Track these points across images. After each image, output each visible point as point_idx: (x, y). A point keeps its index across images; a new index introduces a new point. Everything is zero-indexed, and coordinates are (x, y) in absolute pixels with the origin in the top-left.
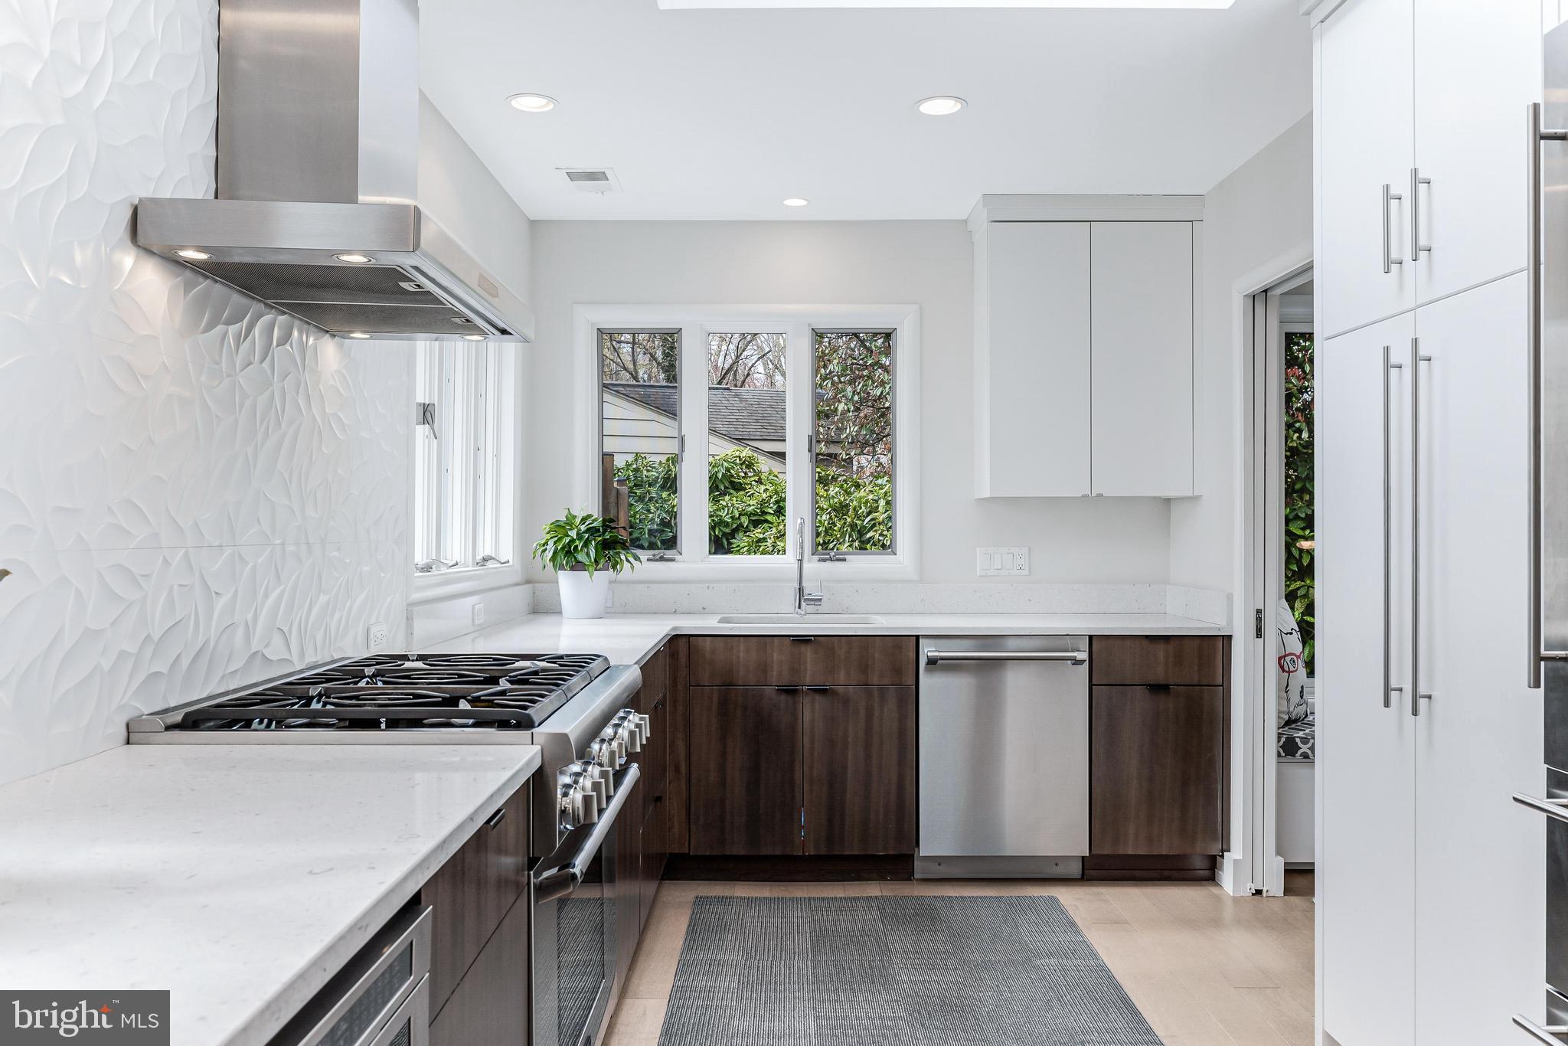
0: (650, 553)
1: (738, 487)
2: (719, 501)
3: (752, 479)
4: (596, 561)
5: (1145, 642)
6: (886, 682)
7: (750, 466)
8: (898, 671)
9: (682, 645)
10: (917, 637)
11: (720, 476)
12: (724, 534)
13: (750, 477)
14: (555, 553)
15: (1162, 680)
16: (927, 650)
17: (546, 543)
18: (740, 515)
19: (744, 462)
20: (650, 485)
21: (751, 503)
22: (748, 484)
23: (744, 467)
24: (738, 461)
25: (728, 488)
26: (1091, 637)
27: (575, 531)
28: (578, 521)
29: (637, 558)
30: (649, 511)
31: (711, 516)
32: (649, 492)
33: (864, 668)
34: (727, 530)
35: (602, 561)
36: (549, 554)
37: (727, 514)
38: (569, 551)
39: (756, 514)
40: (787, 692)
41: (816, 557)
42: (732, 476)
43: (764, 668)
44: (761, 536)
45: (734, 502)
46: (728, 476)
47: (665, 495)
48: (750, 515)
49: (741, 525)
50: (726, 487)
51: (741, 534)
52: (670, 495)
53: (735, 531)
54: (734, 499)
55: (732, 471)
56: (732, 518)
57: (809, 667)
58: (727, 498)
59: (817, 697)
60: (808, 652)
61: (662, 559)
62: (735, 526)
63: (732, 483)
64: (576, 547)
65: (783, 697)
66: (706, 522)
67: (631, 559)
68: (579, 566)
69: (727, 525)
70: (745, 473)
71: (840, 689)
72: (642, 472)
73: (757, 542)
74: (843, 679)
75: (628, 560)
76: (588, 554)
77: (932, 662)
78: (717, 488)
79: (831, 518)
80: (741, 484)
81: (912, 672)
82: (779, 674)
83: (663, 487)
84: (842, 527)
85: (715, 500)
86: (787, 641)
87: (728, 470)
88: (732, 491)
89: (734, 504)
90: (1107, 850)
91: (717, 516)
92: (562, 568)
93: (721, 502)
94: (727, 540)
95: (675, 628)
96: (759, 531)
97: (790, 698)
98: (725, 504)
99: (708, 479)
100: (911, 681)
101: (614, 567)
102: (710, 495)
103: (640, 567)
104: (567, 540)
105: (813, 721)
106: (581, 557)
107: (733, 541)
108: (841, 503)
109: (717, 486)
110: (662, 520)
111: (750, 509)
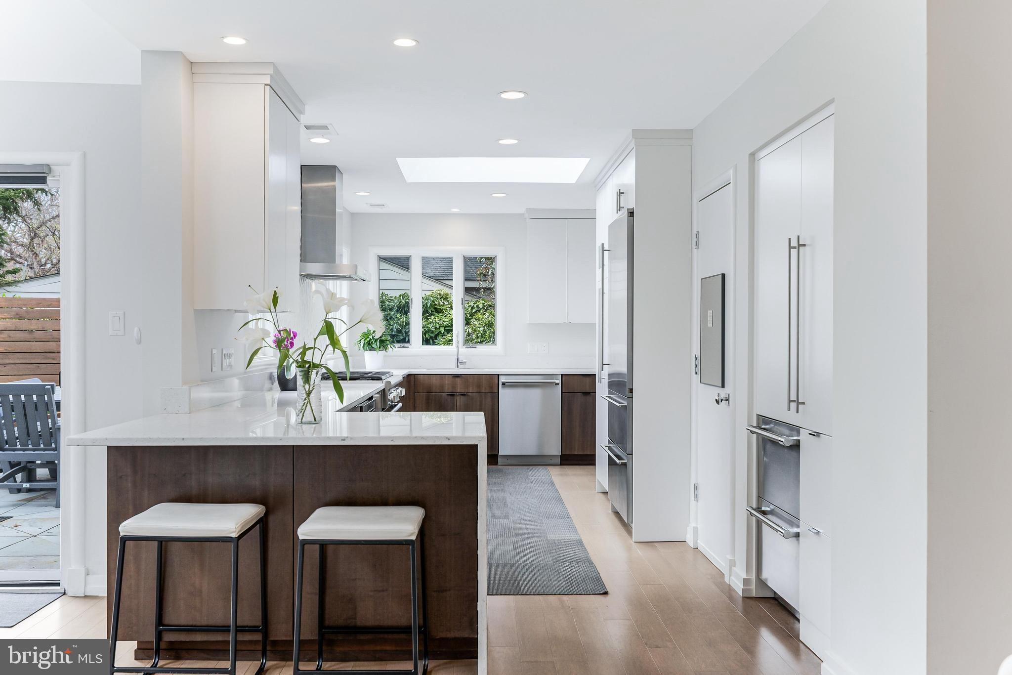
0: (399, 345)
1: (438, 311)
2: (428, 319)
3: (447, 306)
4: (379, 347)
5: (582, 377)
6: (486, 391)
7: (446, 299)
8: (491, 387)
9: (412, 378)
10: (498, 375)
11: (429, 305)
12: (431, 337)
13: (446, 305)
14: (364, 344)
15: (588, 391)
16: (502, 379)
17: (360, 341)
18: (439, 327)
19: (442, 297)
20: (390, 310)
21: (446, 320)
22: (444, 309)
23: (442, 299)
24: (439, 297)
25: (433, 312)
26: (562, 375)
27: (371, 336)
28: (372, 332)
29: (394, 346)
30: (390, 325)
31: (423, 328)
32: (390, 314)
33: (479, 386)
34: (433, 335)
35: (382, 347)
36: (362, 345)
37: (433, 326)
38: (369, 343)
39: (448, 326)
40: (451, 395)
41: (465, 346)
42: (436, 305)
43: (442, 386)
44: (450, 338)
45: (437, 320)
46: (433, 305)
47: (398, 315)
48: (445, 327)
49: (440, 332)
50: (432, 311)
51: (440, 337)
52: (401, 316)
53: (437, 336)
54: (437, 318)
55: (436, 302)
56: (436, 328)
57: (459, 386)
58: (433, 317)
59: (462, 397)
60: (458, 380)
61: (403, 347)
62: (437, 333)
63: (436, 309)
64: (372, 342)
65: (449, 397)
66: (421, 330)
67: (392, 347)
68: (372, 349)
69: (432, 332)
70: (443, 303)
71: (470, 394)
72: (386, 302)
73: (448, 341)
74: (471, 390)
75: (391, 347)
76: (376, 345)
77: (503, 384)
78: (427, 312)
79: (484, 329)
80: (441, 309)
81: (496, 388)
82: (448, 389)
83: (397, 311)
84: (489, 333)
85: (426, 319)
86: (451, 376)
87: (433, 301)
88: (435, 313)
89: (435, 319)
90: (568, 453)
91: (427, 327)
92: (367, 350)
93: (429, 320)
94: (433, 340)
95: (409, 372)
96: (450, 335)
97: (452, 397)
98: (431, 321)
99: (421, 307)
100: (496, 391)
101: (386, 350)
102: (423, 315)
103: (395, 350)
104: (369, 339)
105: (460, 405)
106: (374, 346)
107: (436, 341)
108: (489, 321)
109: (427, 311)
110: (397, 329)
111: (445, 324)
